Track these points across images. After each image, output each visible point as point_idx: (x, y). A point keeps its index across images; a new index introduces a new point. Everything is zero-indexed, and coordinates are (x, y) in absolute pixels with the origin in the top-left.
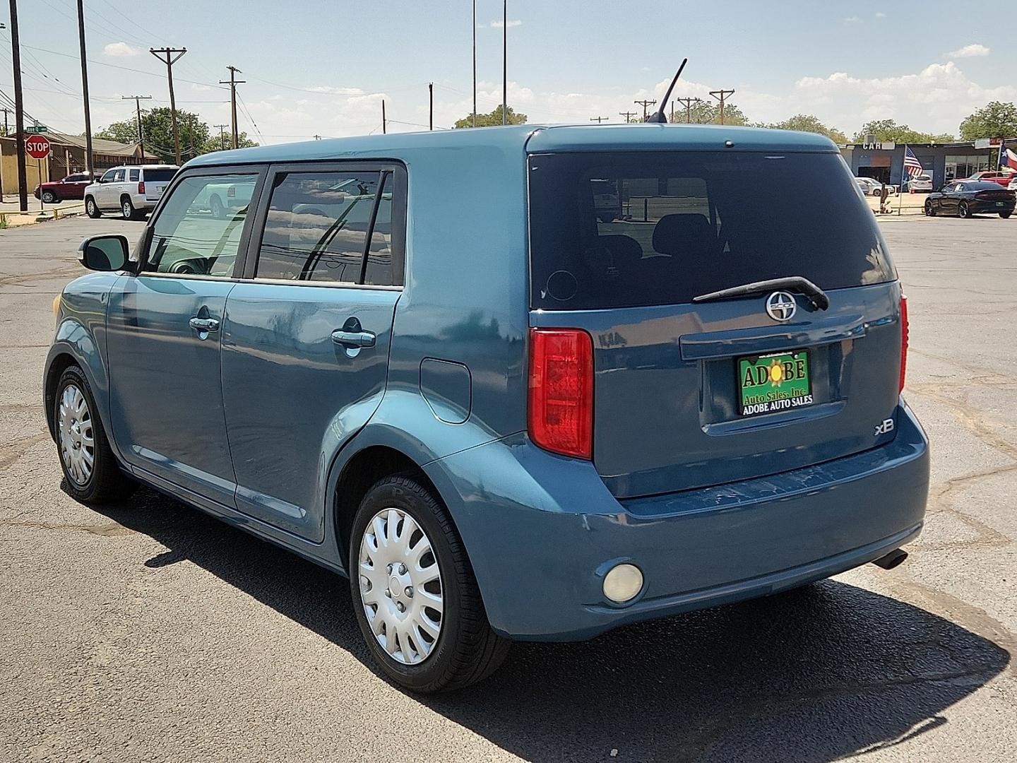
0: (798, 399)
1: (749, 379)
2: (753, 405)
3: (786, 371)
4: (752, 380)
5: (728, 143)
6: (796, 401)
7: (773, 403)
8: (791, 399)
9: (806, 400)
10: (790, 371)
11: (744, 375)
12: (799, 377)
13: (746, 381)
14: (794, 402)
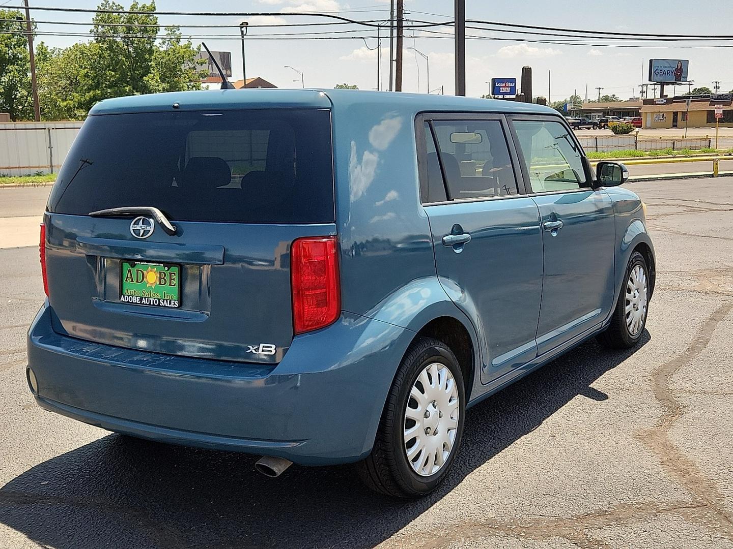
0: (165, 301)
1: (129, 276)
2: (129, 296)
3: (161, 278)
4: (131, 278)
5: (176, 105)
6: (163, 302)
7: (144, 299)
8: (159, 300)
9: (172, 304)
10: (163, 278)
11: (125, 273)
12: (170, 285)
13: (127, 278)
14: (162, 303)
